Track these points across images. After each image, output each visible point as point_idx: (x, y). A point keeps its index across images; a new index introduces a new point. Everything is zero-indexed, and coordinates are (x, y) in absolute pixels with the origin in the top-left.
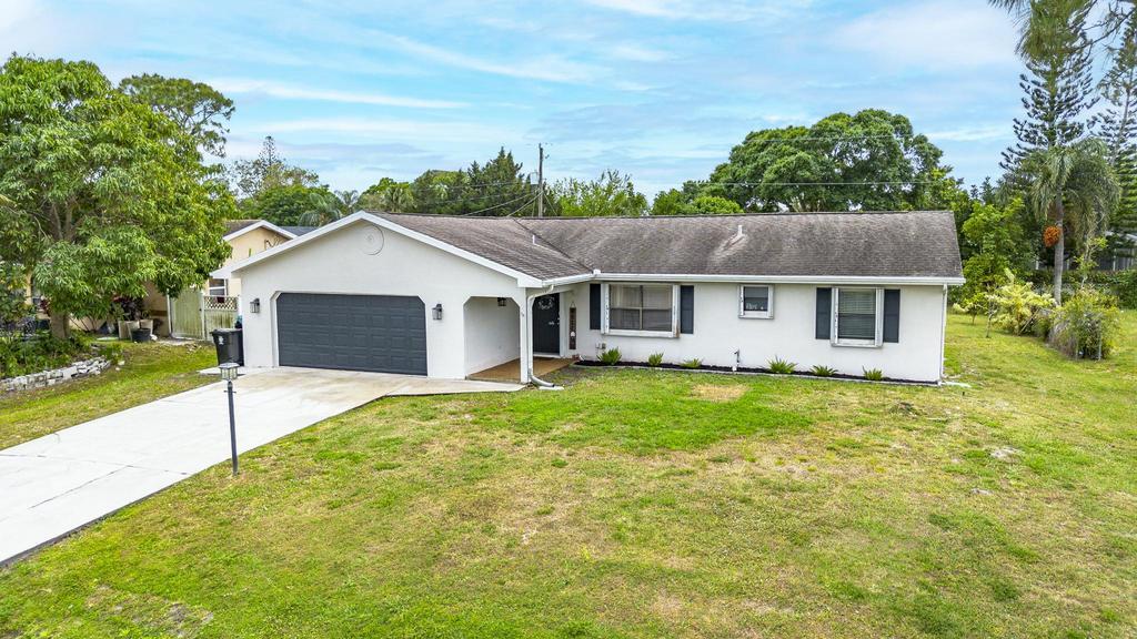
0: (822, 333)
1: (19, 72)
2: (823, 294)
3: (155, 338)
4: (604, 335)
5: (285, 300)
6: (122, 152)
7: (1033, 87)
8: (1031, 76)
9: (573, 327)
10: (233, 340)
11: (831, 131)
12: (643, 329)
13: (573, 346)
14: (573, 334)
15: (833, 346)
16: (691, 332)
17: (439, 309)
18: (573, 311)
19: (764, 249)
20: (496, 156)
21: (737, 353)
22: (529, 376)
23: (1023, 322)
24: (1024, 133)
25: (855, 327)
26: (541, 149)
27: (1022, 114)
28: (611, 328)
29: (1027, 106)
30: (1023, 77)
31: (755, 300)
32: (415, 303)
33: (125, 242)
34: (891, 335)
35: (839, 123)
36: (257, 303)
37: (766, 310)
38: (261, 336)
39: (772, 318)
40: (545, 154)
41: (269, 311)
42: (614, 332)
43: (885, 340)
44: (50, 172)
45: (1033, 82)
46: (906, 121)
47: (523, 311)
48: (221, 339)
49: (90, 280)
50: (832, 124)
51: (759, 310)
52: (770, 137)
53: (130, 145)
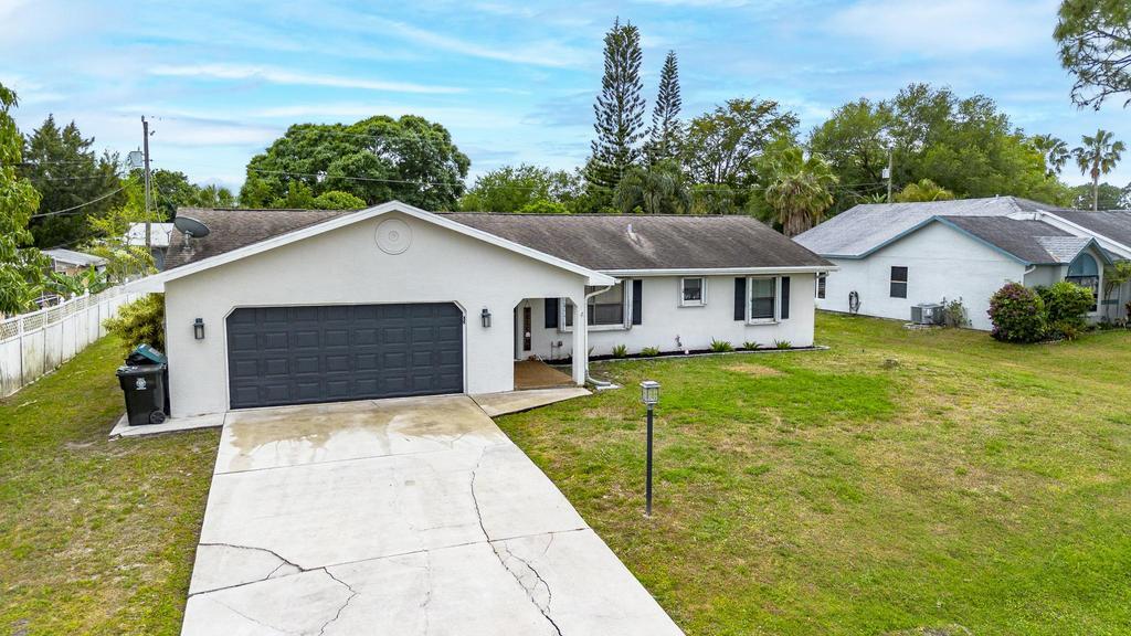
0: (739, 315)
2: (740, 283)
4: (562, 333)
5: (240, 319)
9: (528, 328)
12: (597, 324)
13: (528, 347)
14: (528, 334)
15: (748, 325)
16: (641, 323)
17: (485, 315)
18: (527, 310)
21: (678, 339)
22: (586, 378)
25: (765, 309)
26: (145, 124)
28: (567, 324)
31: (693, 290)
32: (452, 311)
34: (786, 313)
36: (199, 325)
37: (701, 299)
39: (704, 306)
41: (221, 332)
42: (570, 329)
43: (781, 318)
46: (443, 129)
51: (692, 299)
52: (321, 132)
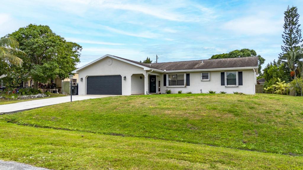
0: (223, 84)
1: (31, 27)
2: (223, 74)
3: (58, 93)
4: (167, 87)
5: (89, 78)
6: (53, 44)
7: (286, 37)
8: (285, 35)
9: (159, 86)
10: (76, 88)
11: (234, 54)
12: (177, 85)
13: (159, 91)
14: (159, 87)
15: (226, 87)
16: (189, 85)
17: (125, 77)
18: (159, 82)
19: (208, 65)
20: (146, 59)
21: (201, 90)
22: (147, 93)
23: (283, 92)
24: (284, 49)
26: (157, 56)
27: (284, 45)
28: (169, 85)
29: (284, 42)
30: (283, 35)
31: (205, 76)
32: (120, 76)
33: (52, 64)
34: (241, 83)
35: (236, 52)
36: (82, 79)
37: (208, 79)
38: (82, 87)
39: (210, 81)
40: (158, 57)
41: (85, 80)
42: (170, 86)
43: (239, 85)
44: (36, 48)
45: (286, 36)
46: (254, 51)
47: (145, 77)
48: (73, 88)
49: (44, 73)
50: (234, 52)
51: (206, 79)
52: (218, 56)
53: (55, 43)
